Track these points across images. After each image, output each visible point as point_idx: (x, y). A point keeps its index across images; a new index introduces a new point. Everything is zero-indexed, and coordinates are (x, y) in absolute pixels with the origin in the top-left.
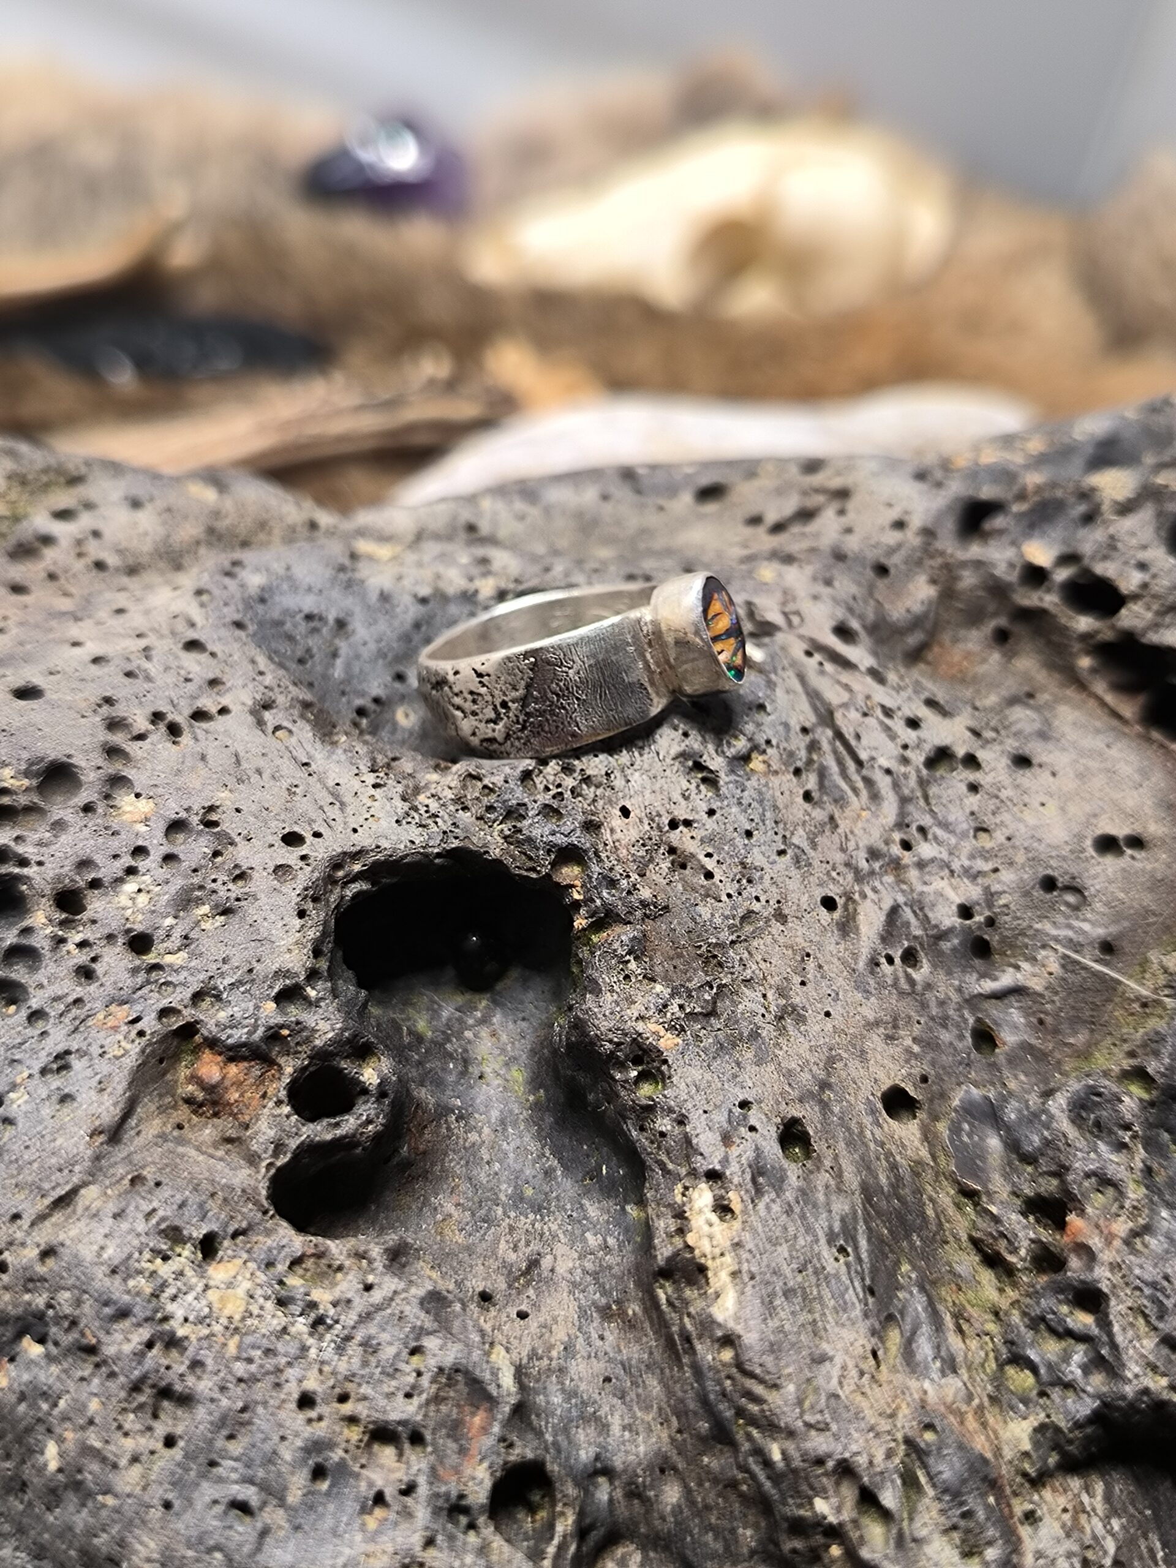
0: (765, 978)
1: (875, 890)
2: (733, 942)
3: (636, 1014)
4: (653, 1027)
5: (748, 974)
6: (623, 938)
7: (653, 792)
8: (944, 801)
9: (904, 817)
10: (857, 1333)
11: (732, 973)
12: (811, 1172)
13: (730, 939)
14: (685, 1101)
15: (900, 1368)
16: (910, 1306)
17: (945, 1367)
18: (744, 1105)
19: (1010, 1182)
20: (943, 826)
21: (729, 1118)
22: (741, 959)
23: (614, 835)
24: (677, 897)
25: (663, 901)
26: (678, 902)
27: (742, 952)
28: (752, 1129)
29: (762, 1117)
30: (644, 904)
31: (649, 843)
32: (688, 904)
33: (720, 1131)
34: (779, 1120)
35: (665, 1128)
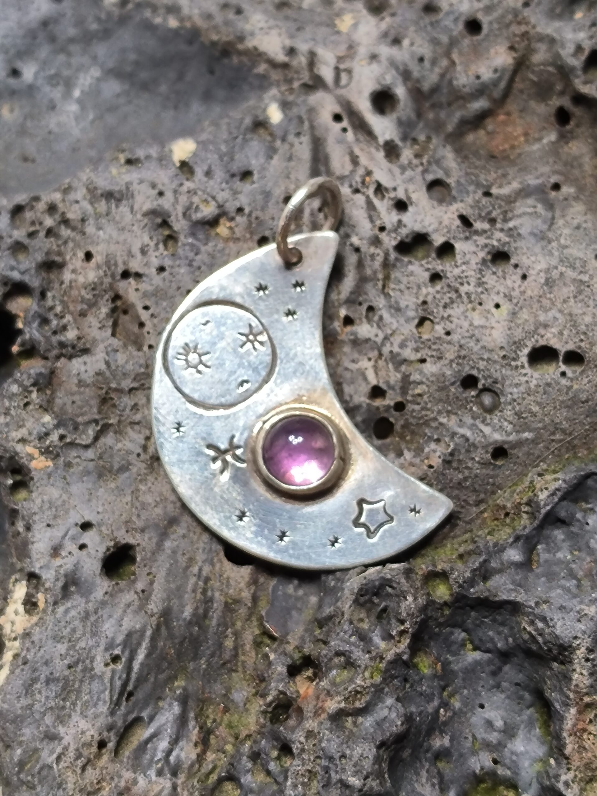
3: (19, 437)
4: (29, 449)
7: (118, 243)
8: (402, 287)
9: (360, 295)
10: (93, 725)
11: (121, 416)
12: (121, 591)
13: (131, 386)
14: (35, 513)
15: (125, 760)
16: (162, 715)
17: (166, 769)
18: (86, 526)
19: (302, 638)
20: (393, 311)
21: (65, 535)
22: (136, 405)
23: (73, 276)
24: (103, 341)
25: (84, 344)
26: (101, 347)
27: (140, 398)
28: (82, 547)
29: (97, 539)
30: (62, 345)
31: (99, 288)
32: (109, 349)
33: (52, 543)
34: (112, 543)
35: (21, 530)
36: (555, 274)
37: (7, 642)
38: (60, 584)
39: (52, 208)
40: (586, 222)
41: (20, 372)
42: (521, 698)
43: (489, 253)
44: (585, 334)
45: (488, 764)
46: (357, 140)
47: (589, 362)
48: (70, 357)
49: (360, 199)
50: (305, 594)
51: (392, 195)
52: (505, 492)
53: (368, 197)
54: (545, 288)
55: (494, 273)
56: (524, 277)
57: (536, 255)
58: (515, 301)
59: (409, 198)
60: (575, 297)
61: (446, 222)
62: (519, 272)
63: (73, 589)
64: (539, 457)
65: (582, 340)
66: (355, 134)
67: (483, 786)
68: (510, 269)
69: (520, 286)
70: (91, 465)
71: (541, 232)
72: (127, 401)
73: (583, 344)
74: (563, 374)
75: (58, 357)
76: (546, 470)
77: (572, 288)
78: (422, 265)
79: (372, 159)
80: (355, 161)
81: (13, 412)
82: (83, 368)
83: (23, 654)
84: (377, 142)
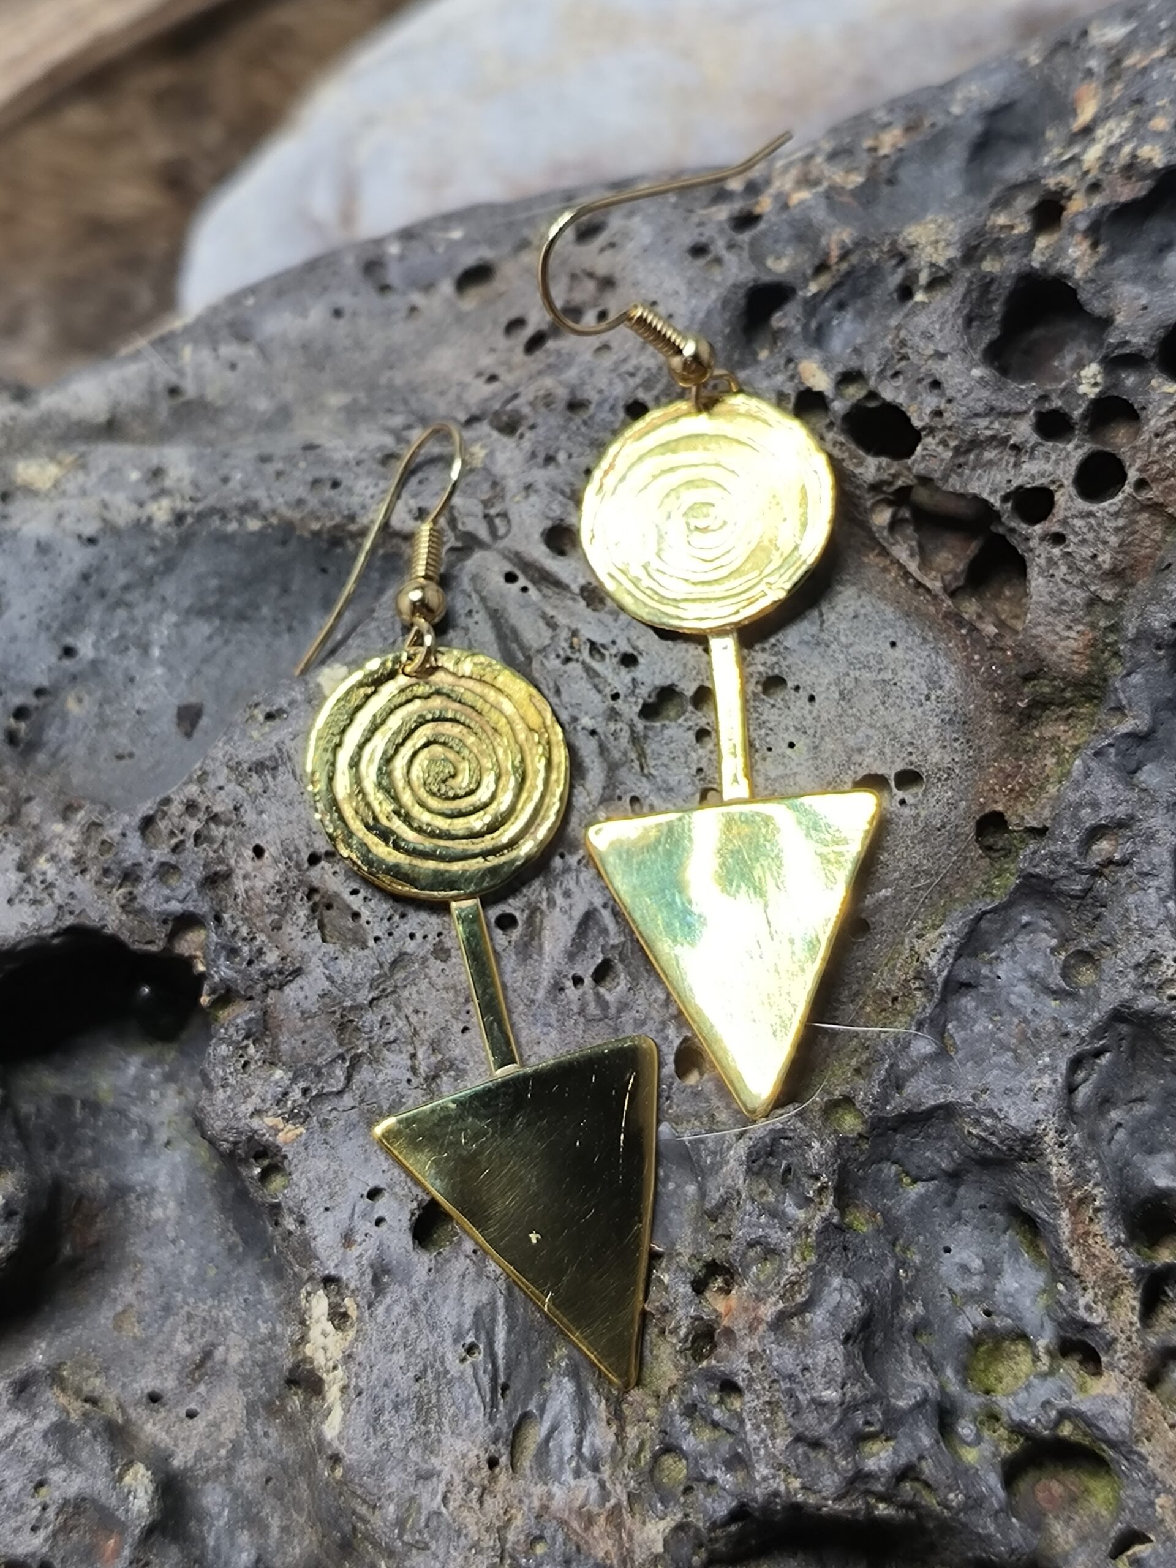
0: (416, 1033)
1: (567, 894)
2: (374, 999)
3: (251, 1109)
4: (269, 1121)
5: (391, 1034)
6: (239, 1021)
7: (290, 822)
8: (665, 760)
9: (615, 787)
10: (473, 1442)
11: (370, 1038)
12: (448, 1261)
13: (370, 997)
14: (304, 1200)
15: (528, 1472)
16: (554, 1399)
17: (583, 1466)
18: (374, 1194)
19: (695, 1242)
20: (663, 793)
21: (353, 1214)
22: (384, 1018)
23: (247, 882)
24: (314, 953)
25: (292, 963)
26: (315, 959)
27: (387, 1008)
28: (379, 1222)
29: (395, 1205)
30: (266, 975)
31: (285, 887)
32: (326, 960)
33: (340, 1230)
34: (415, 1204)
35: (292, 1227)
36: (849, 683)
37: (325, 1376)
38: (368, 1278)
39: (191, 807)
40: (863, 606)
41: (222, 1026)
42: (992, 1222)
43: (757, 683)
44: (912, 744)
45: (980, 1318)
46: (544, 596)
47: (928, 776)
48: (281, 987)
49: (574, 668)
50: (678, 1186)
51: (614, 651)
52: (882, 973)
53: (583, 663)
54: (842, 703)
55: (773, 706)
56: (812, 698)
57: (816, 666)
58: (811, 732)
59: (635, 648)
60: (884, 703)
61: (691, 663)
62: (804, 694)
63: (386, 1279)
64: (908, 915)
65: (910, 754)
66: (540, 590)
67: (982, 1349)
68: (789, 694)
69: (811, 712)
70: (354, 1115)
71: (813, 636)
72: (371, 1018)
73: (913, 758)
74: (903, 802)
75: (265, 992)
76: (924, 928)
77: (876, 693)
78: (680, 725)
79: (572, 614)
80: (552, 624)
81: (231, 1081)
82: (301, 995)
83: (353, 1383)
84: (571, 592)
